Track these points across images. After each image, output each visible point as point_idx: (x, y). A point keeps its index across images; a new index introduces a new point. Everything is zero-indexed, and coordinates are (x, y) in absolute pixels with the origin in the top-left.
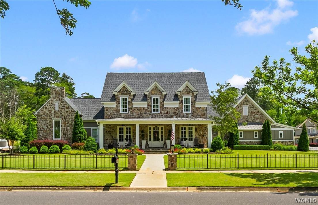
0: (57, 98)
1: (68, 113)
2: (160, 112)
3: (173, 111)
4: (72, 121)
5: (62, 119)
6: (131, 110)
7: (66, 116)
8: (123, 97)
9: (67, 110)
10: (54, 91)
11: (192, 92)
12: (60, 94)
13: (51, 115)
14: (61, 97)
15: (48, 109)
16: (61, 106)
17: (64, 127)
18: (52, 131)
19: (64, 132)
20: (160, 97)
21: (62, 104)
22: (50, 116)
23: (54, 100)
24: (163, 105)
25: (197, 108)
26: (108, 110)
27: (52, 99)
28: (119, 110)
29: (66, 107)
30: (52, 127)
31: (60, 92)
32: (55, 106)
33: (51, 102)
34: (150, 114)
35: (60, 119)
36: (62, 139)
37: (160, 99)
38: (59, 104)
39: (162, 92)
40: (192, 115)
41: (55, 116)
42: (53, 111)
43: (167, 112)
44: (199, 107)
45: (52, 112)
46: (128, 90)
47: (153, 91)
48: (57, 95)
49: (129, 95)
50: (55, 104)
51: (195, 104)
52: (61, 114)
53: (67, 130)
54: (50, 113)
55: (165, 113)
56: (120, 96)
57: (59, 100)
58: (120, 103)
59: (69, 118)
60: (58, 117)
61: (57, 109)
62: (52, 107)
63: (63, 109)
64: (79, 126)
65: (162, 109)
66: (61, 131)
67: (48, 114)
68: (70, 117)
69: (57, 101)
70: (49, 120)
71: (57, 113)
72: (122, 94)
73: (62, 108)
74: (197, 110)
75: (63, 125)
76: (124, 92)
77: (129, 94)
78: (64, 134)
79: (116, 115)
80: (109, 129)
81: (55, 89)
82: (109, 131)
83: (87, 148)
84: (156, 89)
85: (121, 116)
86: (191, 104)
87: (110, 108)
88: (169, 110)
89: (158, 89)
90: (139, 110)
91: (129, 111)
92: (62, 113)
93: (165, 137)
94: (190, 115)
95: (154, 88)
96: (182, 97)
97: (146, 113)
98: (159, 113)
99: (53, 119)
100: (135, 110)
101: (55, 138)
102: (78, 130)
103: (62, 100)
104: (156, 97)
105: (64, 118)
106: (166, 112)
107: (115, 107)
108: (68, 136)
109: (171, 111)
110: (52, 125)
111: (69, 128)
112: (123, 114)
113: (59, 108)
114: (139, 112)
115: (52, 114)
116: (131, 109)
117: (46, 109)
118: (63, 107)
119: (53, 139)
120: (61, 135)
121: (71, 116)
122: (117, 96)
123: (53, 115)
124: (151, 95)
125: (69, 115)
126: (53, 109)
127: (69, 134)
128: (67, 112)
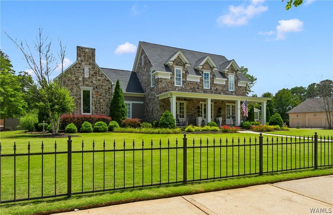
0: (86, 62)
1: (101, 81)
2: (211, 88)
3: (221, 88)
4: (106, 92)
5: (94, 89)
6: (185, 84)
7: (98, 86)
8: (177, 69)
9: (100, 78)
10: (83, 52)
11: (236, 71)
12: (90, 57)
13: (79, 83)
14: (92, 61)
15: (75, 74)
16: (92, 73)
17: (96, 99)
18: (80, 104)
19: (95, 105)
20: (211, 73)
21: (93, 70)
22: (76, 84)
23: (83, 63)
24: (213, 81)
25: (239, 87)
26: (163, 82)
27: (80, 62)
28: (174, 83)
29: (98, 75)
30: (80, 99)
31: (90, 55)
32: (84, 71)
33: (78, 66)
34: (202, 90)
35: (90, 89)
36: (92, 114)
37: (210, 75)
38: (89, 69)
39: (212, 68)
40: (235, 94)
41: (83, 84)
42: (82, 77)
43: (217, 89)
44: (240, 86)
45: (80, 79)
46: (182, 61)
47: (205, 66)
48: (86, 58)
49: (184, 67)
50: (84, 69)
51: (237, 83)
52: (92, 82)
53: (99, 103)
54: (77, 79)
55: (214, 90)
56: (174, 66)
57: (89, 65)
58: (174, 75)
59: (102, 89)
60: (87, 85)
61: (87, 76)
62: (80, 73)
63: (95, 77)
64: (121, 98)
65: (212, 85)
66: (92, 104)
67: (74, 81)
68: (103, 87)
69: (87, 65)
70: (75, 89)
71: (87, 81)
72: (176, 65)
73: (93, 75)
74: (239, 89)
75: (95, 96)
76: (179, 63)
77: (183, 65)
78: (96, 108)
79: (170, 87)
80: (163, 103)
81: (84, 50)
82: (163, 106)
83: (169, 125)
84: (207, 64)
85: (175, 89)
86: (235, 83)
87: (165, 79)
88: (218, 87)
89: (209, 64)
90: (192, 85)
91: (183, 84)
92: (94, 82)
93: (214, 114)
94: (234, 93)
95: (205, 63)
96: (228, 75)
97: (199, 88)
98: (209, 89)
99: (81, 87)
100: (189, 83)
101: (84, 112)
102: (121, 103)
103: (93, 64)
104: (207, 73)
105: (96, 88)
106: (215, 88)
107: (170, 78)
108: (100, 111)
109: (220, 88)
110: (80, 96)
111: (102, 100)
112: (177, 87)
113: (90, 74)
114: (192, 86)
115: (80, 81)
116: (185, 82)
117: (71, 73)
118: (94, 73)
119: (81, 113)
120: (92, 109)
121: (105, 86)
122: (172, 66)
123: (81, 83)
124: (203, 70)
125: (102, 85)
126: (81, 75)
127: (102, 109)
128: (99, 80)
